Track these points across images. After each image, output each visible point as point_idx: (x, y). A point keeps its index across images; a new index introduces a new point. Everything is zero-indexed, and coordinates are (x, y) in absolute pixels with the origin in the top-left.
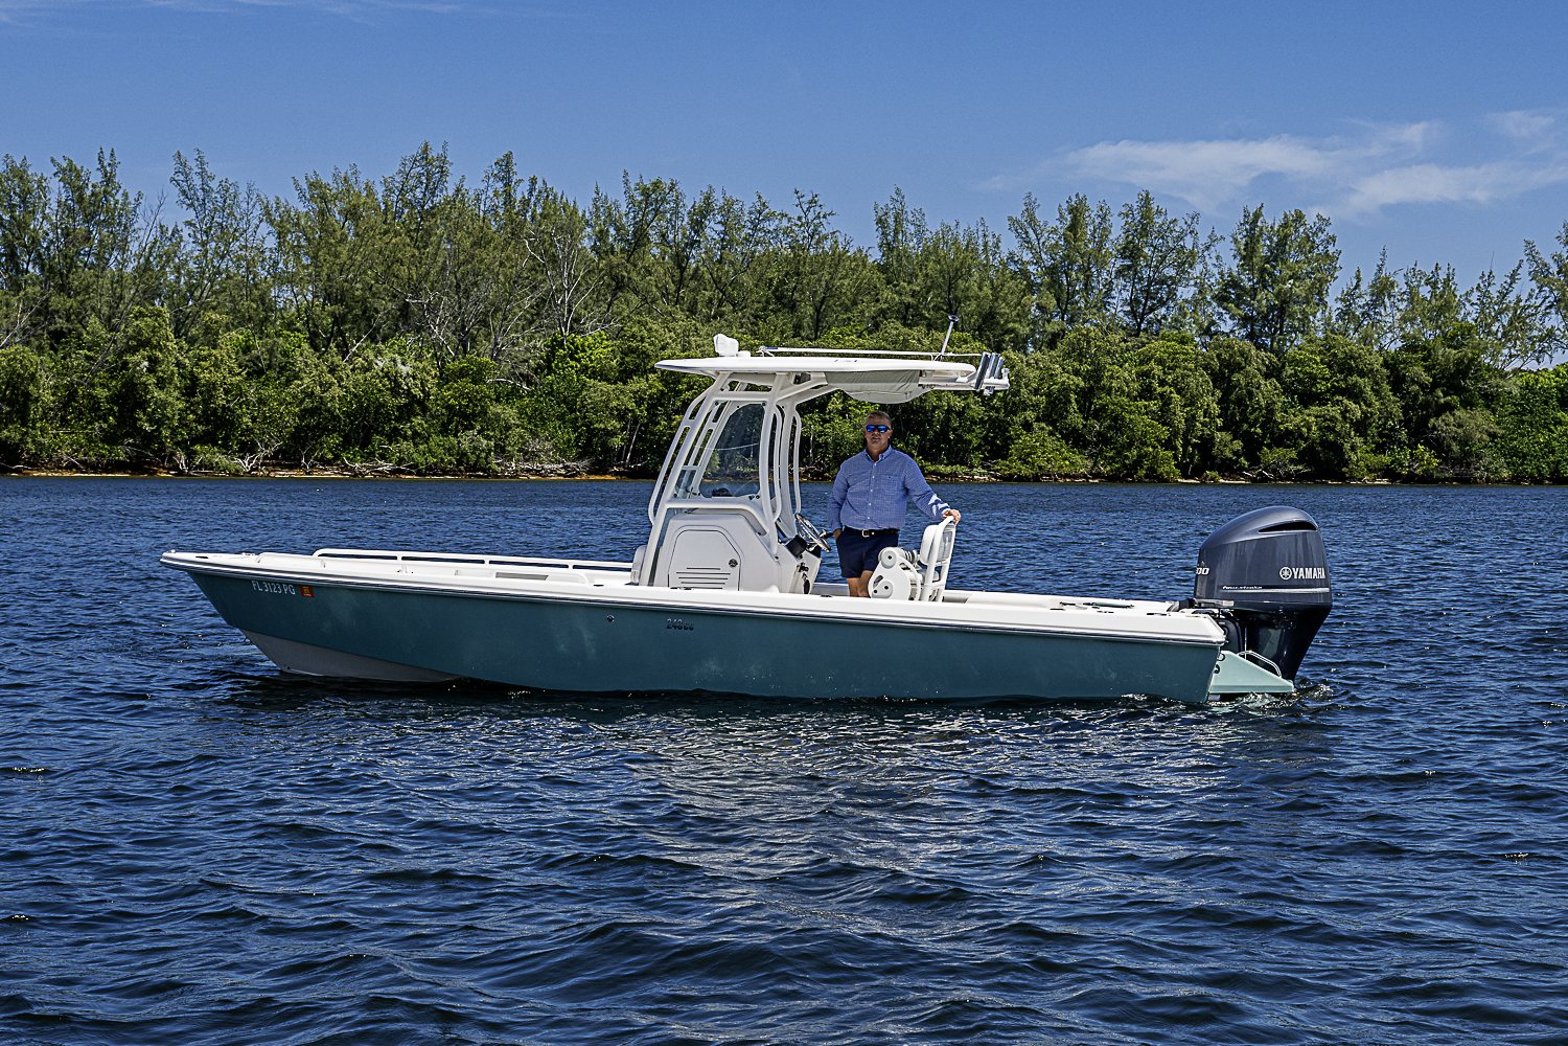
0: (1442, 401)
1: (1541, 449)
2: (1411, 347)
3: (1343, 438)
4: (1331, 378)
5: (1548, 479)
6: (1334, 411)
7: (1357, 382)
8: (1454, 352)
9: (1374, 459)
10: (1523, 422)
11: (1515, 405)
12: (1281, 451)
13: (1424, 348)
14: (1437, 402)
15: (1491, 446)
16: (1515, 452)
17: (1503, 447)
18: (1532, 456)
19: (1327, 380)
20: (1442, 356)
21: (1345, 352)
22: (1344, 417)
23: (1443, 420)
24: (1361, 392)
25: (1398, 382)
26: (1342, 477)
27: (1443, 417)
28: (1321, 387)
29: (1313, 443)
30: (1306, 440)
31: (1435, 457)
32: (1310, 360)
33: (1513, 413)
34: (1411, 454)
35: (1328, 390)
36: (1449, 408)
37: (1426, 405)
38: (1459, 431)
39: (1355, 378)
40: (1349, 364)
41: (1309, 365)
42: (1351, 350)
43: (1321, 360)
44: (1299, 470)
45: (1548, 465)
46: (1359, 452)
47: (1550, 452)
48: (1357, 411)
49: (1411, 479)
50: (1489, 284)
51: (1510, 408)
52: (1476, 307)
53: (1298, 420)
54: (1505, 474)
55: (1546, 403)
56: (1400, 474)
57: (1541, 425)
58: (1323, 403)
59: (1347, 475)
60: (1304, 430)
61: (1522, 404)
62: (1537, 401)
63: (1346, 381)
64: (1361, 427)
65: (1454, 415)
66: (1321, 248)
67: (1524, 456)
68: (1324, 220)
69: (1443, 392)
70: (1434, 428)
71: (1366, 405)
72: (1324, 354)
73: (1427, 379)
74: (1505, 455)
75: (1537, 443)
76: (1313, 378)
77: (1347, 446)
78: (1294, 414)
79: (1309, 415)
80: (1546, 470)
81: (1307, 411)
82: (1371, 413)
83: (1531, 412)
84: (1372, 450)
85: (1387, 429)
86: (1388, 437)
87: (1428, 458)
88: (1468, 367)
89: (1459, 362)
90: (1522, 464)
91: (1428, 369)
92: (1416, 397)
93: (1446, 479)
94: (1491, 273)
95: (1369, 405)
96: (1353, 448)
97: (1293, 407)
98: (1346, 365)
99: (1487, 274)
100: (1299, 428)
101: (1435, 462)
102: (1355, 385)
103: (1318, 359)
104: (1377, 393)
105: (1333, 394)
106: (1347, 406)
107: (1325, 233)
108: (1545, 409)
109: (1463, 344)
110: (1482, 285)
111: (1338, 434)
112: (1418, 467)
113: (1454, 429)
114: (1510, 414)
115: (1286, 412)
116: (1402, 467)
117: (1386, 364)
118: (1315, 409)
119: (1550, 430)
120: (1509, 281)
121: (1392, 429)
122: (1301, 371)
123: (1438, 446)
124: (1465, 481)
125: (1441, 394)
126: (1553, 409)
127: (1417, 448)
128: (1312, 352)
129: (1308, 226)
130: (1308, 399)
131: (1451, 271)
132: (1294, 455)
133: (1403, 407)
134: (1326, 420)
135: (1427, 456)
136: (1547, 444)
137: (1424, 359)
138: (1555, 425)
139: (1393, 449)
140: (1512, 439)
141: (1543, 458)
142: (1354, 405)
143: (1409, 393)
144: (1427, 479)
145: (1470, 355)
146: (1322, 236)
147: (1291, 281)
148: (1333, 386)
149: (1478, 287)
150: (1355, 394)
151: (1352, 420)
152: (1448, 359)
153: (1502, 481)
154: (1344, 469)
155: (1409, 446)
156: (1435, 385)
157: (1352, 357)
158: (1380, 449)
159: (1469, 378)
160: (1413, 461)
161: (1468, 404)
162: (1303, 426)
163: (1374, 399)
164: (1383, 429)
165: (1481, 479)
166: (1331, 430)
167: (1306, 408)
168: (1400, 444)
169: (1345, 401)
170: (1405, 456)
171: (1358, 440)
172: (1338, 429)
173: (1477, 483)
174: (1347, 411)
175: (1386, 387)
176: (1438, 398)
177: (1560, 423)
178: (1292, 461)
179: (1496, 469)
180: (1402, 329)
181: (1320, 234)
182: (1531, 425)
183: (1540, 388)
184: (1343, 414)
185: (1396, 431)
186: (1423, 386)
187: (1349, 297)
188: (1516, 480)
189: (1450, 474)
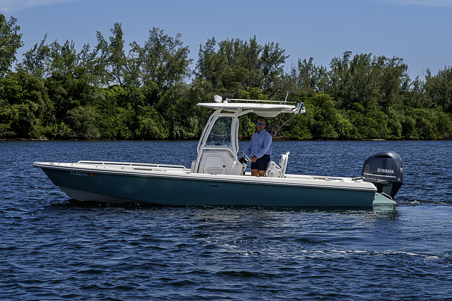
0: (72, 102)
1: (113, 124)
2: (56, 77)
3: (29, 119)
4: (22, 92)
5: (115, 137)
6: (26, 107)
7: (35, 94)
8: (77, 80)
9: (44, 129)
10: (103, 112)
11: (99, 104)
12: (4, 125)
13: (62, 79)
14: (69, 103)
15: (91, 123)
16: (101, 126)
17: (97, 123)
18: (109, 127)
19: (21, 92)
20: (72, 82)
21: (29, 80)
22: (30, 109)
23: (73, 111)
24: (38, 98)
25: (51, 94)
26: (28, 137)
27: (74, 109)
28: (19, 95)
29: (15, 121)
30: (12, 119)
31: (69, 128)
32: (14, 83)
33: (99, 108)
34: (58, 127)
35: (21, 97)
36: (74, 105)
37: (64, 104)
38: (81, 116)
39: (34, 92)
40: (31, 85)
41: (13, 85)
42: (32, 79)
43: (18, 83)
44: (12, 134)
45: (116, 130)
46: (37, 125)
47: (116, 126)
48: (36, 106)
49: (58, 138)
50: (87, 50)
51: (98, 106)
52: (81, 60)
53: (9, 110)
54: (98, 135)
55: (112, 103)
56: (53, 136)
57: (111, 113)
58: (19, 102)
59: (32, 136)
60: (12, 115)
61: (103, 104)
62: (109, 103)
63: (30, 93)
64: (37, 114)
65: (78, 109)
66: (13, 31)
67: (106, 127)
68: (14, 19)
69: (72, 98)
70: (69, 115)
71: (39, 103)
72: (19, 80)
73: (65, 91)
74: (97, 127)
75: (110, 121)
76: (14, 92)
77: (32, 123)
78: (7, 108)
79: (14, 108)
80: (115, 134)
81: (12, 107)
82: (41, 108)
83: (107, 108)
84: (42, 125)
85: (47, 115)
86: (47, 118)
87: (66, 129)
88: (83, 87)
89: (79, 85)
90: (105, 131)
91: (64, 87)
92: (59, 101)
93: (74, 138)
94: (88, 45)
95: (40, 104)
96: (35, 123)
97: (6, 105)
98: (30, 86)
99: (87, 45)
100: (10, 114)
101: (69, 130)
102: (35, 95)
103: (17, 82)
104: (43, 98)
105: (24, 99)
106: (32, 104)
107: (15, 25)
108: (113, 106)
109: (79, 76)
110: (84, 50)
111: (28, 117)
112: (62, 133)
113: (79, 115)
114: (98, 108)
115: (3, 107)
116: (54, 132)
117: (45, 85)
118: (16, 106)
119: (115, 116)
120: (96, 49)
121: (49, 115)
122: (9, 88)
123: (71, 123)
124: (82, 139)
125: (71, 99)
126: (116, 106)
127: (61, 124)
128: (14, 79)
129: (7, 21)
130: (12, 101)
131: (73, 44)
132: (9, 127)
133: (54, 105)
134: (22, 111)
135: (65, 127)
136: (115, 122)
137: (63, 83)
138: (117, 113)
139: (50, 124)
140: (100, 120)
141: (114, 128)
142: (35, 104)
143: (56, 98)
144: (66, 138)
145: (84, 82)
146: (14, 26)
147: (3, 46)
148: (24, 95)
149: (82, 52)
150: (35, 99)
151: (34, 111)
152: (74, 83)
153: (97, 139)
154: (29, 133)
155: (57, 123)
156: (69, 95)
157: (33, 82)
158: (44, 125)
159: (84, 92)
160: (59, 129)
161: (83, 104)
162: (12, 113)
163: (42, 101)
164: (45, 115)
165: (89, 137)
166: (25, 115)
167: (12, 105)
168: (54, 122)
169: (31, 102)
170: (56, 127)
171: (37, 120)
172: (28, 115)
173: (87, 139)
174: (31, 107)
175: (47, 96)
176: (70, 101)
177: (119, 113)
178: (8, 130)
179: (95, 133)
180: (52, 70)
181: (12, 25)
182: (107, 113)
183: (110, 97)
184: (30, 108)
185: (50, 116)
186: (63, 95)
187: (28, 55)
188: (103, 138)
189: (75, 135)
